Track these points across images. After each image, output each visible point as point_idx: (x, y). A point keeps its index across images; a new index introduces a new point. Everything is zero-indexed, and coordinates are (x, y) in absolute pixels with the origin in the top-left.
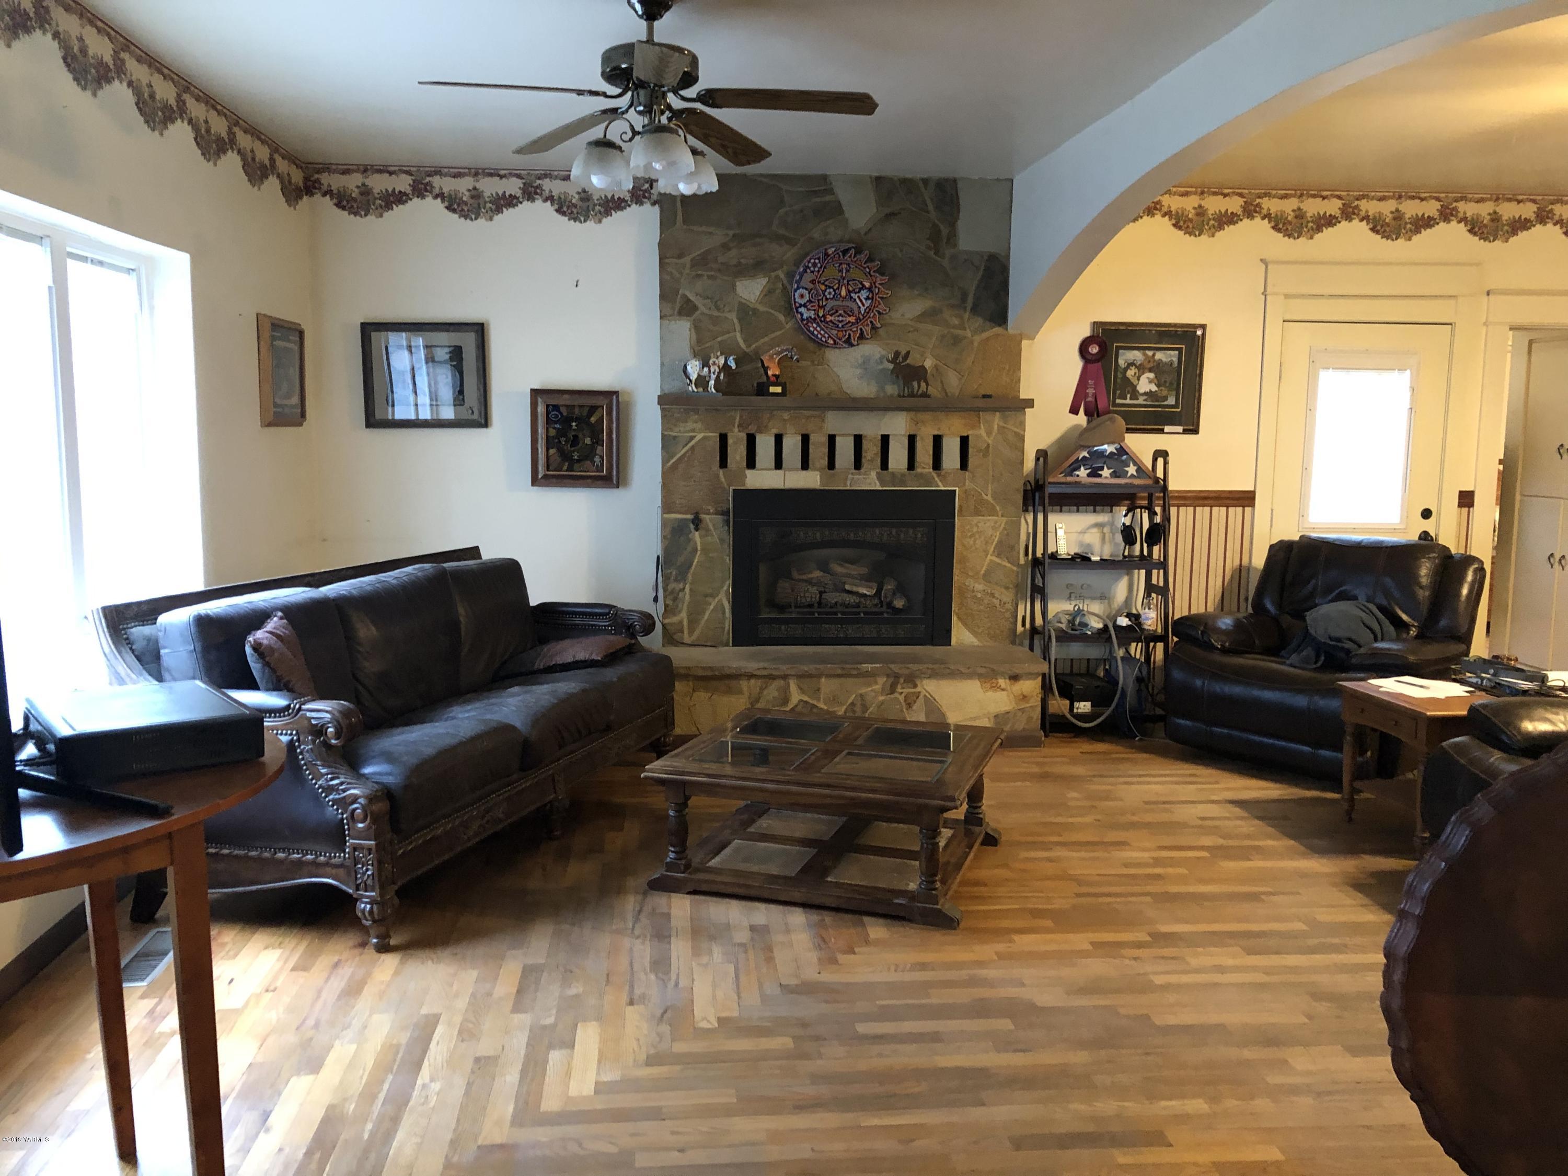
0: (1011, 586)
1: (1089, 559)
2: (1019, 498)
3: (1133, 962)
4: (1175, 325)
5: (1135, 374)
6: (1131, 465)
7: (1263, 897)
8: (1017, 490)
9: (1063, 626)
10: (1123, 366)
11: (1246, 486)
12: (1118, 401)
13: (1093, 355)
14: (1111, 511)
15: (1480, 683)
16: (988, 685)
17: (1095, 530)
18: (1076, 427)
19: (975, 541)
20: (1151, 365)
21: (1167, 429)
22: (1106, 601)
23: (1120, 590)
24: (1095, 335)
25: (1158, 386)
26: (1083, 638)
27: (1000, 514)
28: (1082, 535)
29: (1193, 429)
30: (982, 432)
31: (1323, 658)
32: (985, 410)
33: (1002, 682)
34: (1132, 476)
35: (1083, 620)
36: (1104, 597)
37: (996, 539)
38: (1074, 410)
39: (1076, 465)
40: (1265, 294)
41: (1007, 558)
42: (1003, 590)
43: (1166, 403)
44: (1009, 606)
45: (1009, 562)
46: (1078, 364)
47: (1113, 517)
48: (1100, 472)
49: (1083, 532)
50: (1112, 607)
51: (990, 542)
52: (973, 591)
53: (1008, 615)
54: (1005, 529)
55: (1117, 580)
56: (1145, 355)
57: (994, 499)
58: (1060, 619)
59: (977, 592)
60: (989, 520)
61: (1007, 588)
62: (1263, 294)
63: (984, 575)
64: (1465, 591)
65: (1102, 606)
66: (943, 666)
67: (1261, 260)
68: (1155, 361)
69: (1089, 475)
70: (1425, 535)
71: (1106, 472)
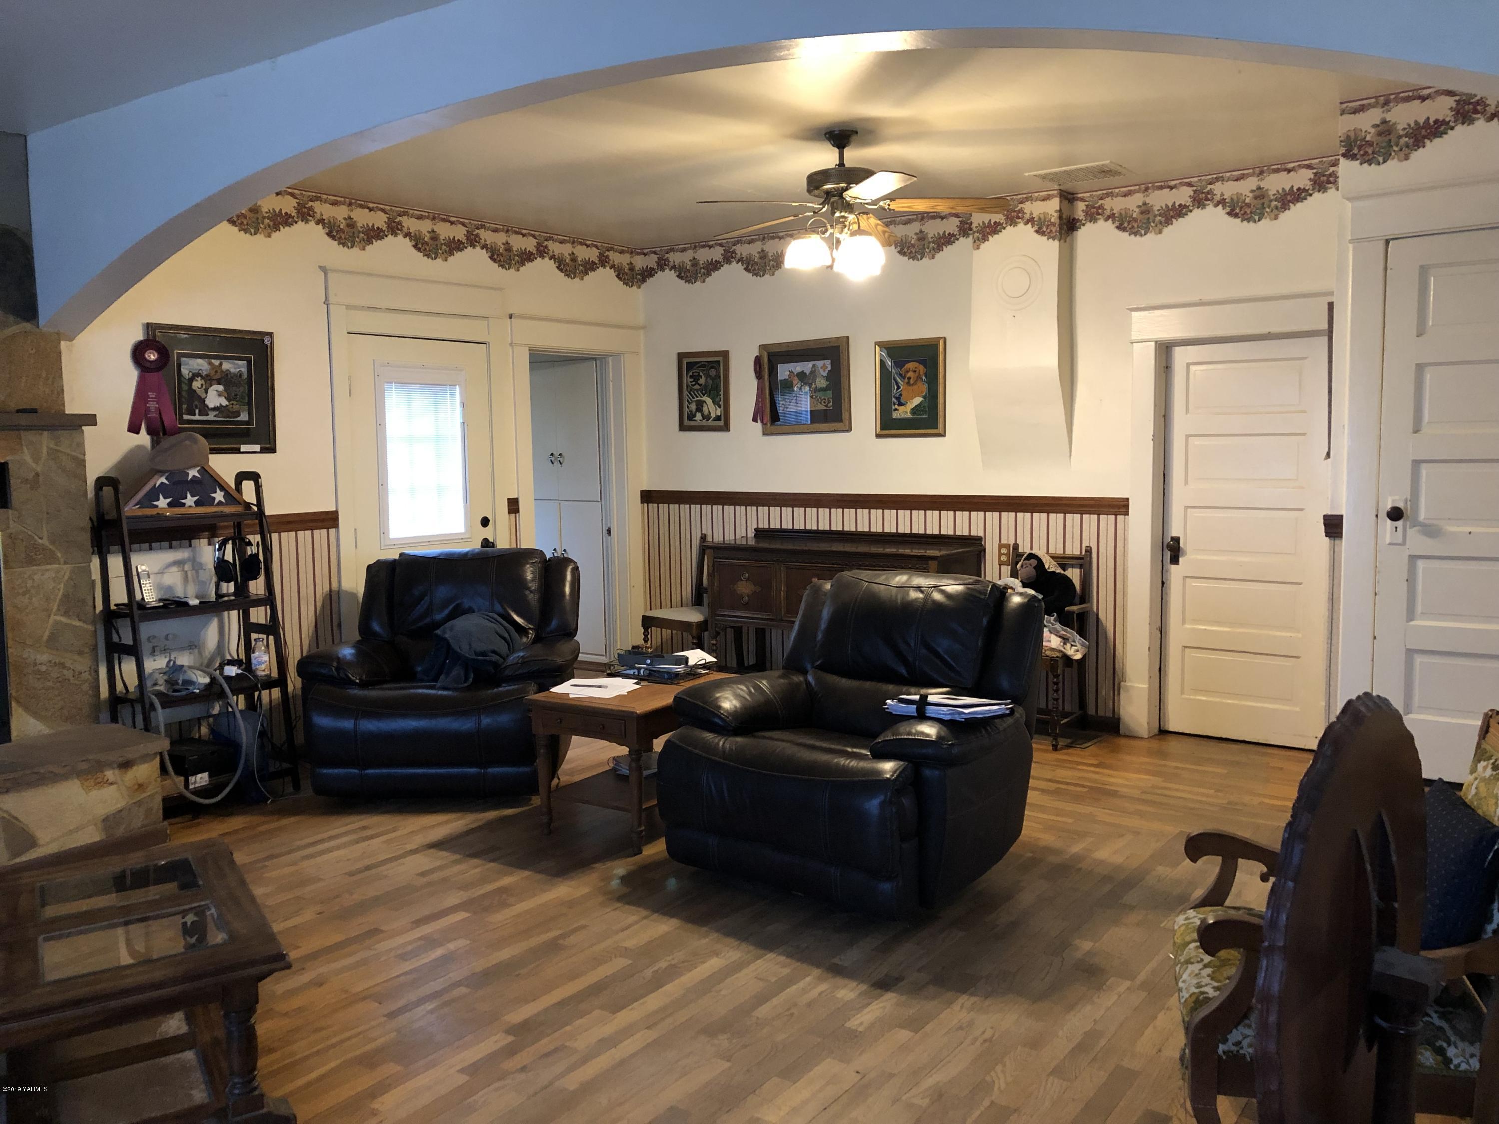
0: (87, 650)
1: (186, 604)
2: (86, 538)
3: (523, 1076)
4: (241, 331)
5: (202, 385)
6: (218, 490)
7: (561, 942)
8: (83, 529)
9: (162, 688)
10: (187, 377)
11: (328, 506)
12: (186, 417)
13: (152, 362)
14: (190, 546)
15: (636, 673)
16: (92, 782)
17: (175, 569)
18: (139, 447)
19: (30, 599)
20: (218, 376)
21: (243, 448)
22: (196, 651)
23: (211, 635)
24: (151, 337)
25: (228, 399)
26: (192, 699)
27: (62, 561)
28: (159, 576)
29: (270, 448)
30: (27, 457)
31: (472, 675)
32: (30, 428)
33: (110, 774)
34: (220, 503)
35: (186, 678)
36: (193, 646)
37: (61, 592)
38: (134, 428)
39: (153, 495)
40: (327, 303)
41: (78, 617)
42: (76, 657)
43: (238, 419)
44: (86, 676)
45: (80, 620)
46: (132, 374)
47: (194, 551)
48: (183, 501)
49: (161, 573)
50: (204, 656)
51: (52, 597)
52: (35, 665)
53: (86, 687)
54: (71, 579)
55: (206, 625)
56: (210, 363)
57: (53, 542)
58: (157, 680)
59: (41, 664)
60: (48, 570)
61: (81, 653)
62: (324, 303)
63: (48, 641)
64: (567, 590)
65: (192, 657)
66: (28, 772)
67: (320, 267)
68: (222, 371)
69: (170, 505)
70: (486, 543)
71: (190, 500)
